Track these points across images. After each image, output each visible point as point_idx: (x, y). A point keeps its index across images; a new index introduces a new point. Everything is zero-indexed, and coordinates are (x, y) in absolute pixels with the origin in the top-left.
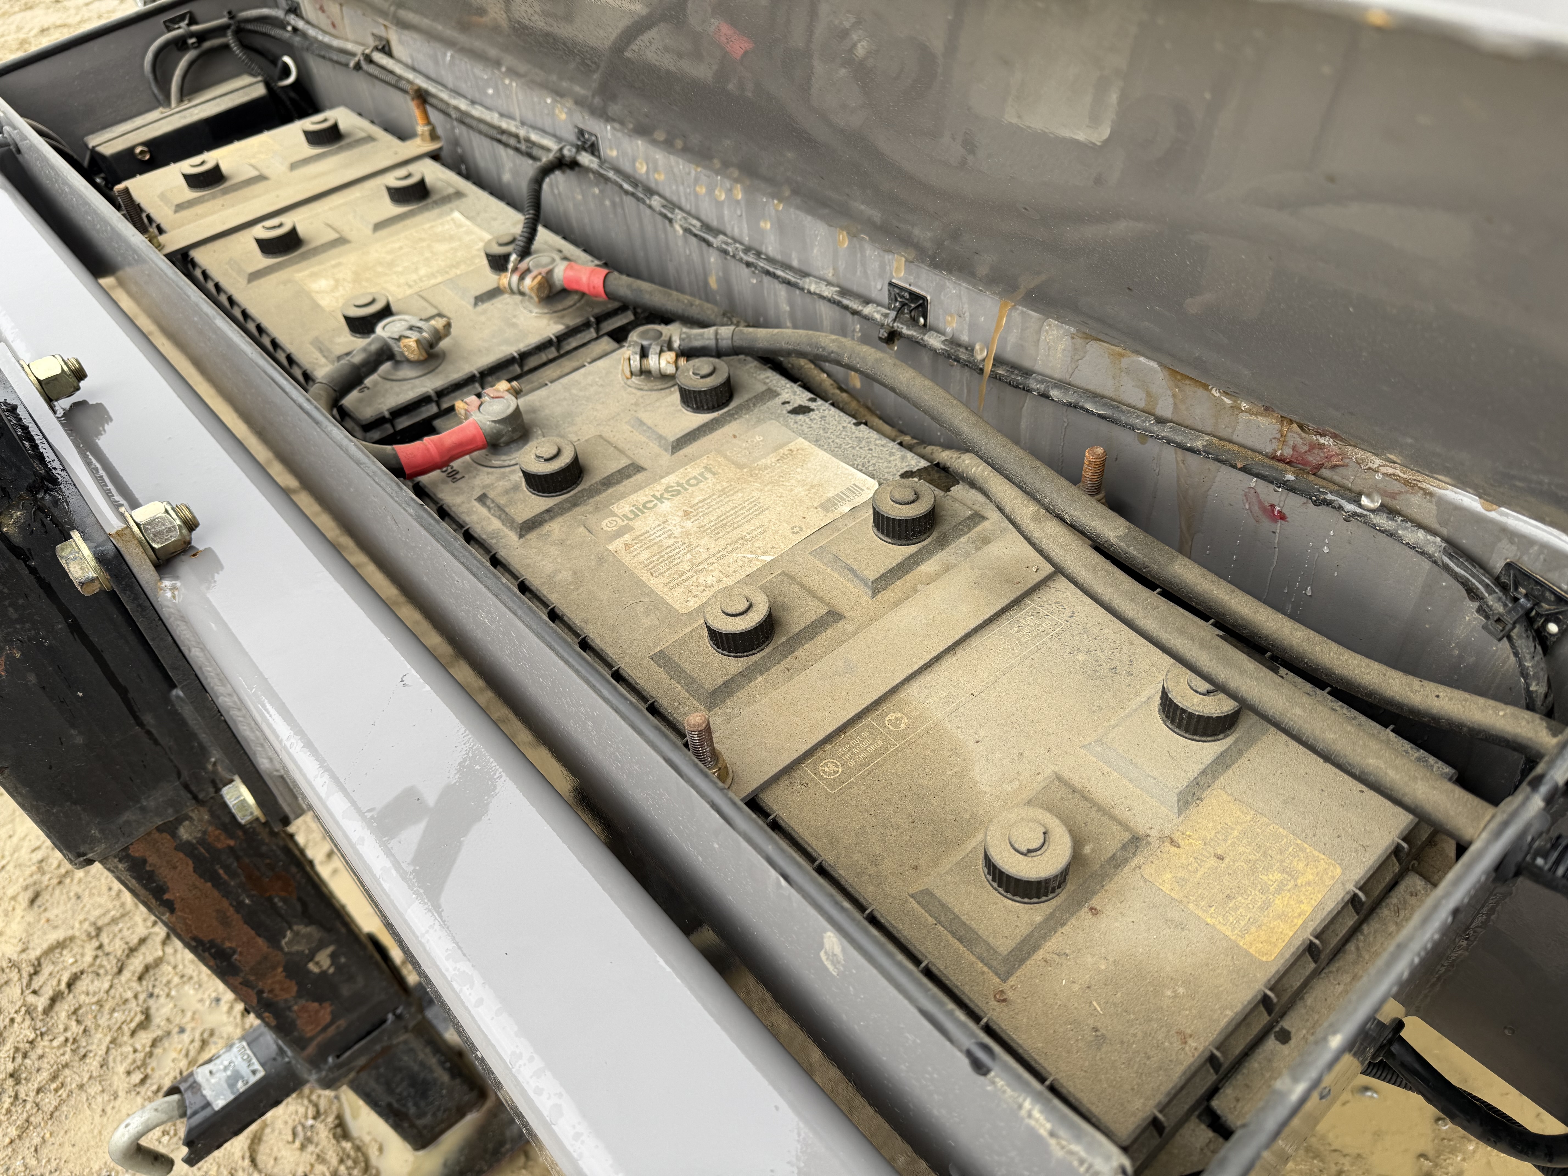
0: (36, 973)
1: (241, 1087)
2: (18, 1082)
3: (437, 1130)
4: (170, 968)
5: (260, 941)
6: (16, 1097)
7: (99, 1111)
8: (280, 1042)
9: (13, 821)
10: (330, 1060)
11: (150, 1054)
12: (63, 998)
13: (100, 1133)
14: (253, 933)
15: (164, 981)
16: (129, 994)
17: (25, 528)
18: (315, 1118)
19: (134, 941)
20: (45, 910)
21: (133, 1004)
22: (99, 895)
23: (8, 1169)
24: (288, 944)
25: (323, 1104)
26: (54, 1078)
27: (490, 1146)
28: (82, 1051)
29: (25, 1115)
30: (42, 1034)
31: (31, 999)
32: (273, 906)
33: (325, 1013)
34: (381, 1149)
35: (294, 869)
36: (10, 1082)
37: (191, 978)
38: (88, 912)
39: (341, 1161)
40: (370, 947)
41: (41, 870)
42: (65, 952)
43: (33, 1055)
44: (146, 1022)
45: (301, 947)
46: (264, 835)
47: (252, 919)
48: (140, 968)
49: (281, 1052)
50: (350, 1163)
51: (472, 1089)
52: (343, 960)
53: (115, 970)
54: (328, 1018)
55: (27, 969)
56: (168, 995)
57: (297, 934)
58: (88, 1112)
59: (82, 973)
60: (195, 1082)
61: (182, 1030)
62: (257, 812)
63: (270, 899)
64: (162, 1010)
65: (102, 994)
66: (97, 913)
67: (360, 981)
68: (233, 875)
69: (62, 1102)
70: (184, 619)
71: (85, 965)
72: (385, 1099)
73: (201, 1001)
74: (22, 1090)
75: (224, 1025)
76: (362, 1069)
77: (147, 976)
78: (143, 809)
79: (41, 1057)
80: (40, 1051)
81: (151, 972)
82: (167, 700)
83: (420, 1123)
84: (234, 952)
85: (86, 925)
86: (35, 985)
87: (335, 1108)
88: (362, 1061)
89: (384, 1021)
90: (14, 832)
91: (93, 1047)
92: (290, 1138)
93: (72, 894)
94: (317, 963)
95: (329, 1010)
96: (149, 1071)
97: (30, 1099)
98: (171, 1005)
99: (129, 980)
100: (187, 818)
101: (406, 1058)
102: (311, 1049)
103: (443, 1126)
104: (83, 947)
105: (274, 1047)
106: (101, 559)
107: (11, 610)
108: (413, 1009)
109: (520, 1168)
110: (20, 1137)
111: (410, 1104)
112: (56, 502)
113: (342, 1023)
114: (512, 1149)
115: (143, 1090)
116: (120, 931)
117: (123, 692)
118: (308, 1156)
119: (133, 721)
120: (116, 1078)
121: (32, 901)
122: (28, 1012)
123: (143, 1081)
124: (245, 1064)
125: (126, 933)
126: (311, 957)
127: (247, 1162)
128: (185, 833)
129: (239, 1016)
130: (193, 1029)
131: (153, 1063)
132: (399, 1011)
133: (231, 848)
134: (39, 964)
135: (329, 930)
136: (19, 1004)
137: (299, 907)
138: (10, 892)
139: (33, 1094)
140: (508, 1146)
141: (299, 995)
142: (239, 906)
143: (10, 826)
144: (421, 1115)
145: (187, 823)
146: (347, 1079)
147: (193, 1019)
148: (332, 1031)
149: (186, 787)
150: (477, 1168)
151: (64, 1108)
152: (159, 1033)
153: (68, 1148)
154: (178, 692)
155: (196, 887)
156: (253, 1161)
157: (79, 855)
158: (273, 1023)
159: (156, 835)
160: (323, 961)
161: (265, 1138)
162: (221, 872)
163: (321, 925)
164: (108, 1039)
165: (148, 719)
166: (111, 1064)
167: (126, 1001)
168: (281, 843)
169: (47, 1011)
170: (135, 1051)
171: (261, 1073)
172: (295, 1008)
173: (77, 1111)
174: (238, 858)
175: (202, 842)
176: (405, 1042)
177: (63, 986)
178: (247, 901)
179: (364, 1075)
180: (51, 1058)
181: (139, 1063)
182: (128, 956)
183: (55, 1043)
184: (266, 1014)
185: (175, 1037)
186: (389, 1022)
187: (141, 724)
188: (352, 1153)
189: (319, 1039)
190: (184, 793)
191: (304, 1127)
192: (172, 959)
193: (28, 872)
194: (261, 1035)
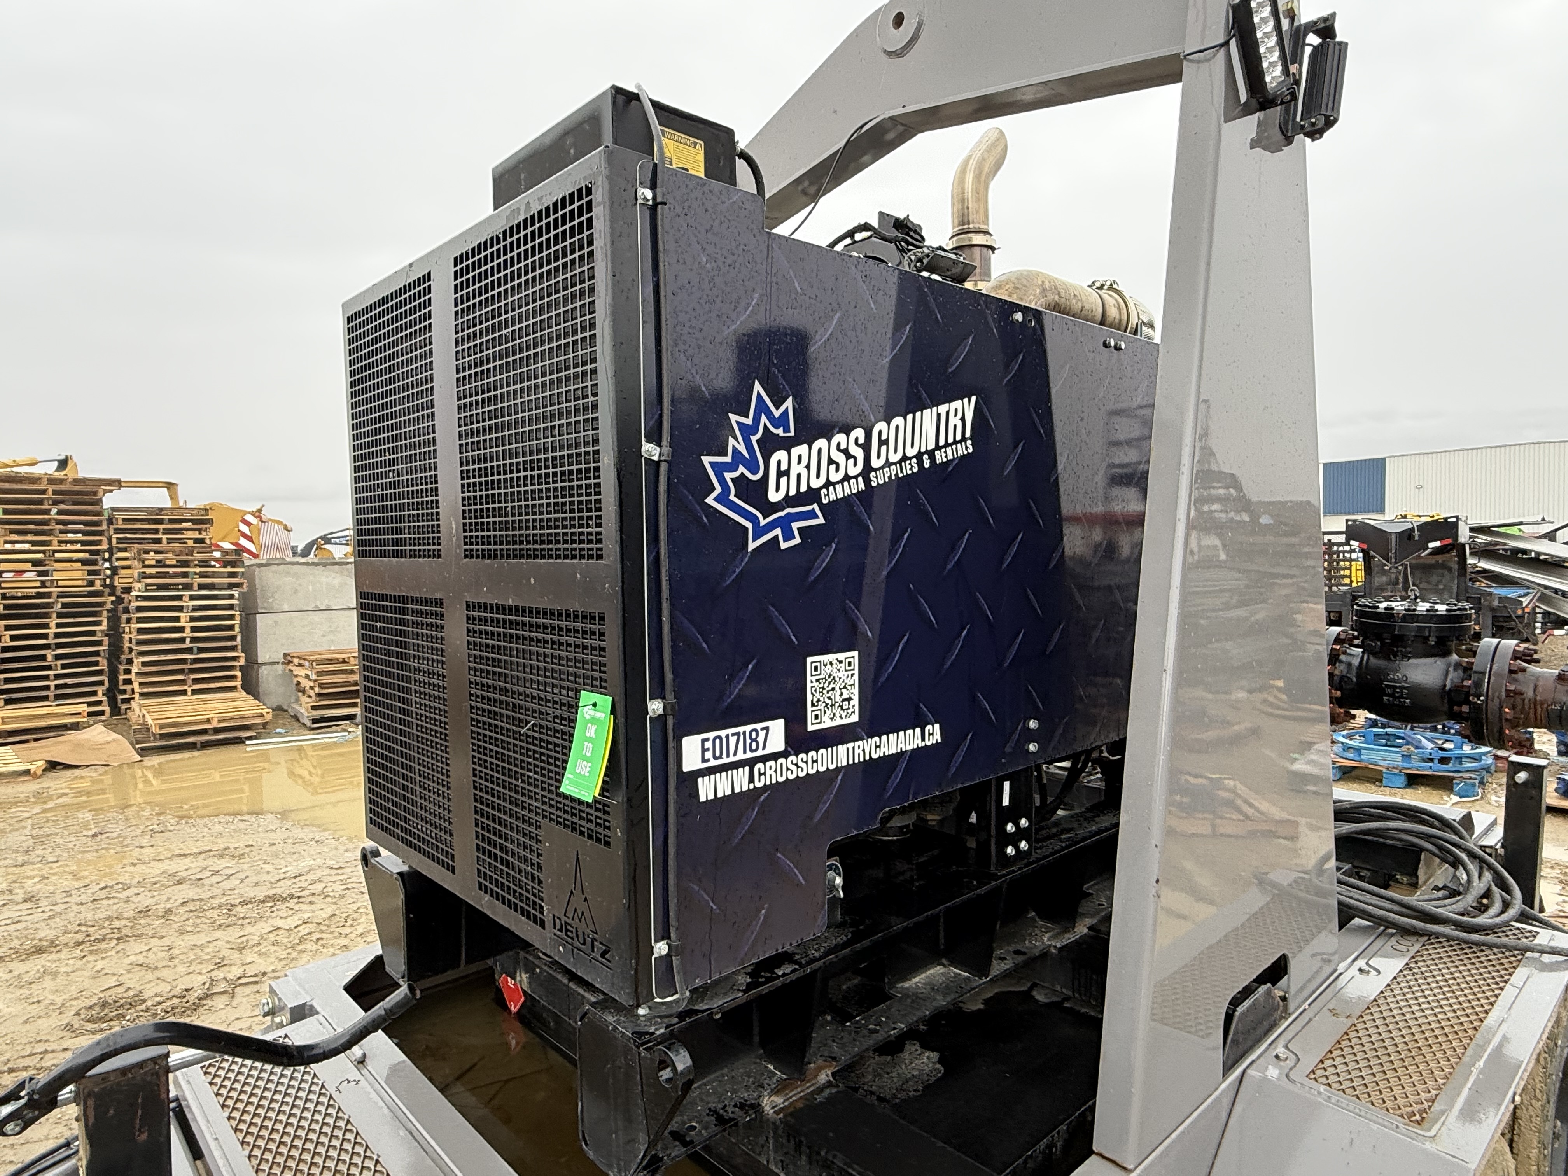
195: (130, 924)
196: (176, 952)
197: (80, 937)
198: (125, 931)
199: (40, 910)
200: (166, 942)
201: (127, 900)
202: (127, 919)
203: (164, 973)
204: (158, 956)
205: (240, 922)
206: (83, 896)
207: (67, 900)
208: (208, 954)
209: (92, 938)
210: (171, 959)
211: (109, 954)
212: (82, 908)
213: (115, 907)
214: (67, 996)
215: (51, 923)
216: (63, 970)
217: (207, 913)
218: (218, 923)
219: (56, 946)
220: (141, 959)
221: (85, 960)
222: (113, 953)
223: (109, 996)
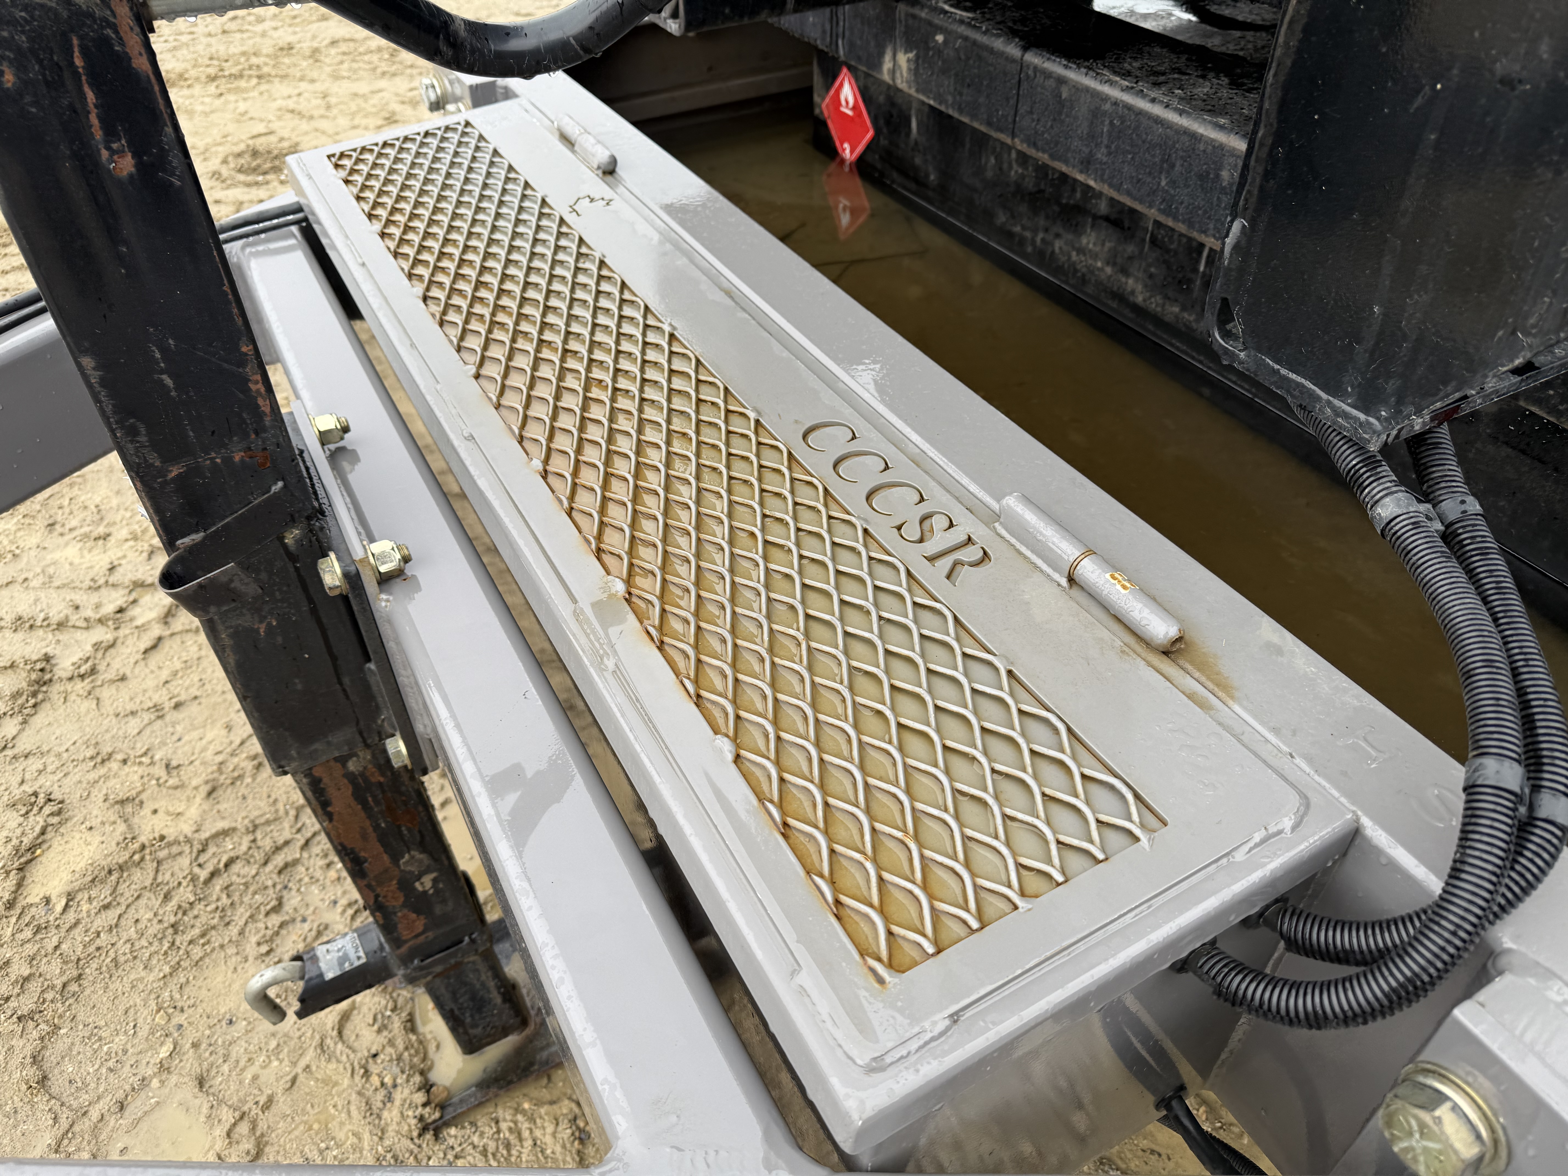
0: (203, 851)
1: (347, 967)
2: (176, 932)
3: (484, 1041)
4: (303, 869)
5: (386, 857)
6: (173, 943)
7: (232, 968)
8: (383, 939)
9: (204, 726)
10: (416, 962)
11: (277, 933)
12: (220, 875)
13: (230, 985)
14: (382, 849)
15: (298, 878)
16: (269, 883)
17: (299, 542)
18: (393, 1010)
19: (281, 841)
20: (218, 803)
21: (271, 891)
22: (261, 799)
23: (158, 997)
24: (406, 863)
25: (400, 1001)
26: (203, 935)
27: (523, 1064)
28: (227, 919)
29: (177, 959)
30: (200, 900)
31: (196, 870)
32: (400, 833)
33: (420, 924)
34: (438, 1047)
35: (421, 808)
36: (170, 931)
37: (318, 880)
38: (250, 811)
39: (406, 1048)
40: (463, 880)
41: (220, 771)
42: (227, 839)
43: (191, 914)
44: (278, 908)
45: (414, 869)
46: (405, 778)
47: (383, 839)
48: (281, 864)
49: (382, 948)
50: (412, 1051)
51: (517, 1016)
52: (441, 886)
53: (262, 861)
54: (421, 929)
55: (197, 846)
56: (298, 890)
57: (412, 857)
58: (224, 967)
59: (237, 858)
60: (315, 955)
61: (304, 920)
62: (407, 762)
63: (399, 827)
64: (292, 901)
65: (249, 878)
66: (256, 813)
67: (450, 905)
68: (377, 803)
69: (206, 955)
70: (389, 622)
71: (241, 853)
72: (450, 1005)
73: (323, 900)
74: (178, 939)
75: (337, 923)
76: (438, 975)
77: (285, 872)
78: (329, 743)
79: (196, 917)
80: (196, 912)
81: (289, 869)
82: (361, 669)
83: (473, 1032)
84: (366, 861)
85: (246, 821)
86: (201, 860)
87: (409, 1006)
88: (439, 969)
89: (461, 941)
90: (205, 735)
91: (236, 918)
92: (371, 1022)
93: (240, 794)
94: (422, 884)
95: (423, 922)
96: (274, 946)
97: (183, 947)
98: (299, 898)
99: (271, 872)
100: (356, 755)
101: (471, 976)
102: (404, 949)
103: (489, 1040)
104: (241, 838)
105: (376, 943)
106: (346, 575)
107: (277, 593)
108: (485, 937)
109: (542, 1087)
110: (171, 974)
111: (467, 1015)
112: (322, 529)
113: (430, 935)
114: (538, 1070)
115: (267, 959)
116: (271, 831)
117: (334, 658)
118: (382, 1039)
119: (336, 681)
120: (248, 946)
121: (210, 794)
122: (192, 880)
123: (268, 953)
124: (353, 951)
125: (275, 834)
126: (419, 878)
127: (335, 1033)
128: (352, 766)
129: (349, 918)
130: (313, 921)
131: (278, 940)
132: (474, 936)
133: (380, 783)
134: (207, 845)
135: (436, 860)
136: (187, 872)
137: (418, 838)
138: (194, 783)
139: (185, 944)
140: (536, 1067)
141: (404, 905)
142: (376, 827)
143: (201, 730)
144: (475, 1026)
145: (355, 759)
146: (424, 981)
147: (314, 912)
148: (422, 938)
149: (361, 733)
150: (509, 1078)
151: (207, 960)
152: (287, 918)
153: (204, 992)
154: (372, 666)
155: (350, 806)
156: (340, 1033)
157: (280, 767)
158: (381, 922)
159: (332, 763)
160: (426, 883)
161: (352, 1018)
162: (370, 799)
163: (431, 854)
164: (248, 914)
165: (346, 680)
166: (247, 934)
167: (266, 888)
168: (416, 787)
169: (208, 881)
170: (267, 928)
171: (363, 960)
172: (399, 914)
173: (216, 964)
174: (383, 792)
175: (362, 774)
176: (474, 962)
177: (222, 865)
178: (383, 825)
179: (438, 981)
180: (203, 919)
181: (268, 938)
182: (274, 853)
183: (209, 909)
184: (378, 914)
185: (298, 925)
186: (465, 943)
187: (340, 683)
188: (416, 1045)
189: (411, 943)
190: (357, 736)
191: (383, 1016)
192: (306, 862)
193: (210, 770)
194: (369, 931)
195: (272, 63)
196: (333, 100)
197: (212, 71)
198: (266, 70)
199: (162, 39)
200: (318, 87)
201: (264, 34)
202: (267, 56)
203: (324, 124)
204: (310, 104)
205: (409, 71)
206: (211, 28)
207: (193, 29)
208: (374, 106)
209: (227, 73)
210: (329, 107)
211: (251, 94)
212: (213, 40)
213: (251, 42)
214: (209, 140)
215: (179, 54)
216: (199, 108)
217: (366, 58)
218: (379, 71)
219: (186, 79)
220: (291, 104)
221: (223, 99)
222: (255, 94)
223: (261, 144)
